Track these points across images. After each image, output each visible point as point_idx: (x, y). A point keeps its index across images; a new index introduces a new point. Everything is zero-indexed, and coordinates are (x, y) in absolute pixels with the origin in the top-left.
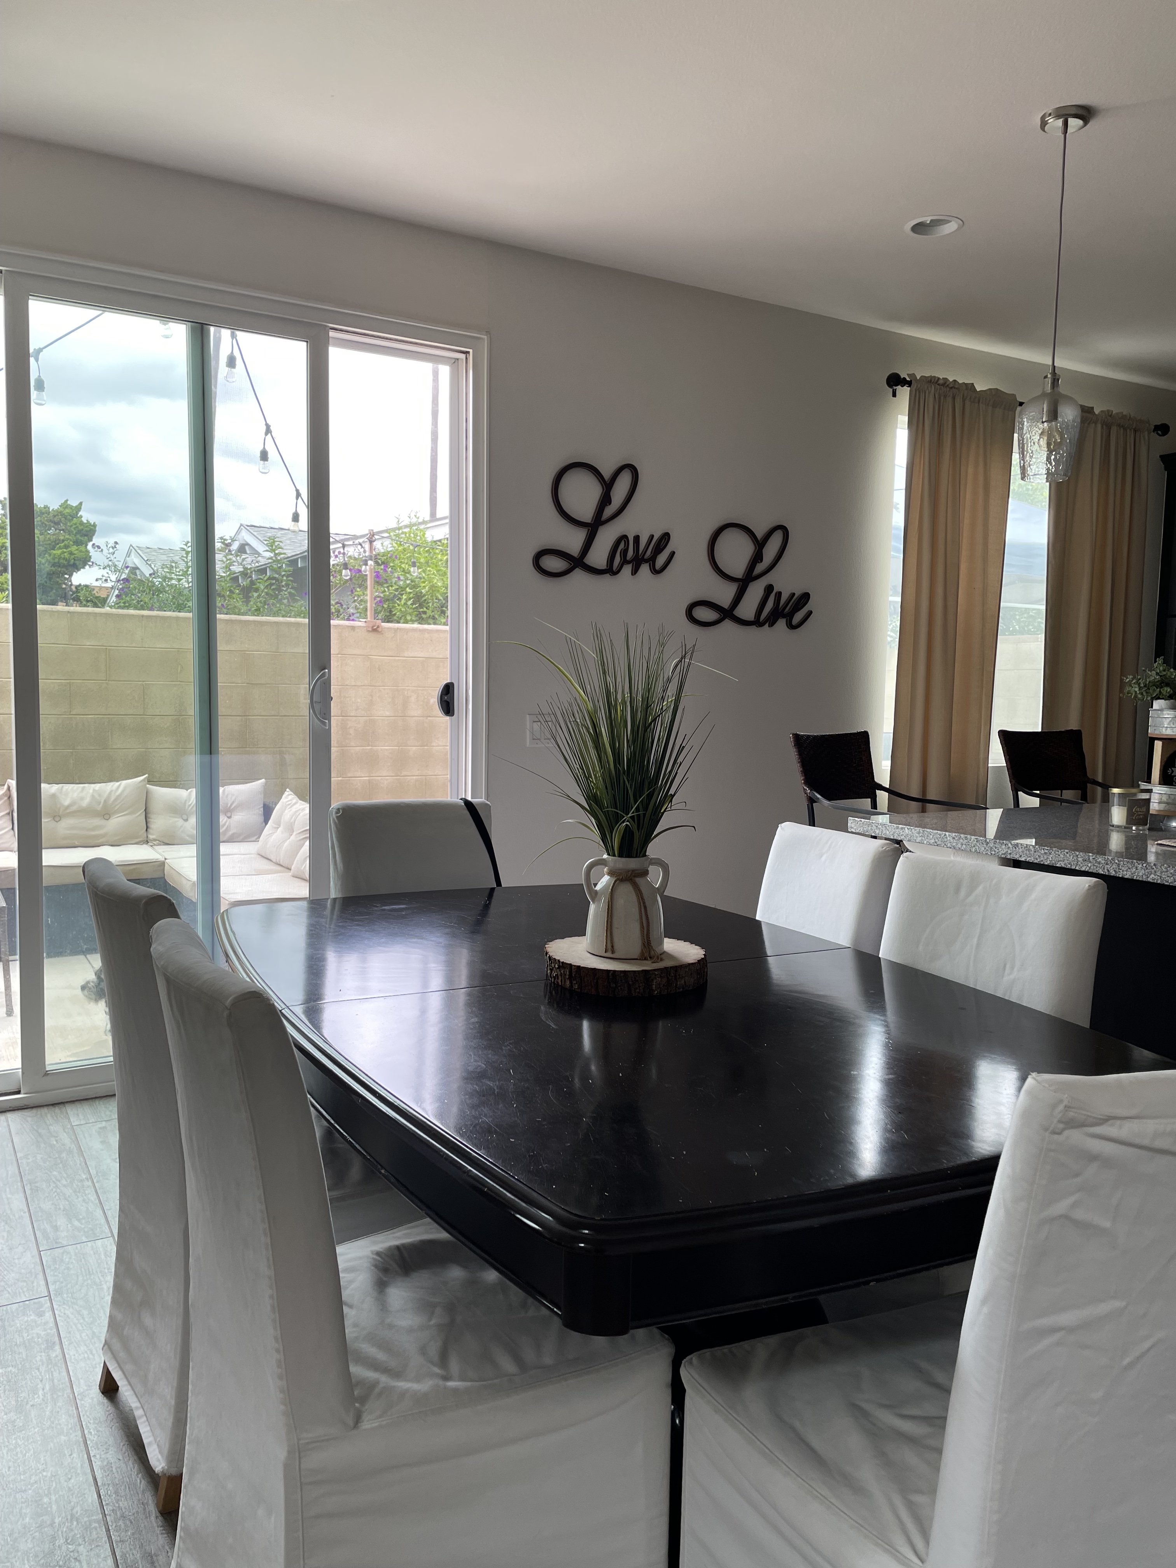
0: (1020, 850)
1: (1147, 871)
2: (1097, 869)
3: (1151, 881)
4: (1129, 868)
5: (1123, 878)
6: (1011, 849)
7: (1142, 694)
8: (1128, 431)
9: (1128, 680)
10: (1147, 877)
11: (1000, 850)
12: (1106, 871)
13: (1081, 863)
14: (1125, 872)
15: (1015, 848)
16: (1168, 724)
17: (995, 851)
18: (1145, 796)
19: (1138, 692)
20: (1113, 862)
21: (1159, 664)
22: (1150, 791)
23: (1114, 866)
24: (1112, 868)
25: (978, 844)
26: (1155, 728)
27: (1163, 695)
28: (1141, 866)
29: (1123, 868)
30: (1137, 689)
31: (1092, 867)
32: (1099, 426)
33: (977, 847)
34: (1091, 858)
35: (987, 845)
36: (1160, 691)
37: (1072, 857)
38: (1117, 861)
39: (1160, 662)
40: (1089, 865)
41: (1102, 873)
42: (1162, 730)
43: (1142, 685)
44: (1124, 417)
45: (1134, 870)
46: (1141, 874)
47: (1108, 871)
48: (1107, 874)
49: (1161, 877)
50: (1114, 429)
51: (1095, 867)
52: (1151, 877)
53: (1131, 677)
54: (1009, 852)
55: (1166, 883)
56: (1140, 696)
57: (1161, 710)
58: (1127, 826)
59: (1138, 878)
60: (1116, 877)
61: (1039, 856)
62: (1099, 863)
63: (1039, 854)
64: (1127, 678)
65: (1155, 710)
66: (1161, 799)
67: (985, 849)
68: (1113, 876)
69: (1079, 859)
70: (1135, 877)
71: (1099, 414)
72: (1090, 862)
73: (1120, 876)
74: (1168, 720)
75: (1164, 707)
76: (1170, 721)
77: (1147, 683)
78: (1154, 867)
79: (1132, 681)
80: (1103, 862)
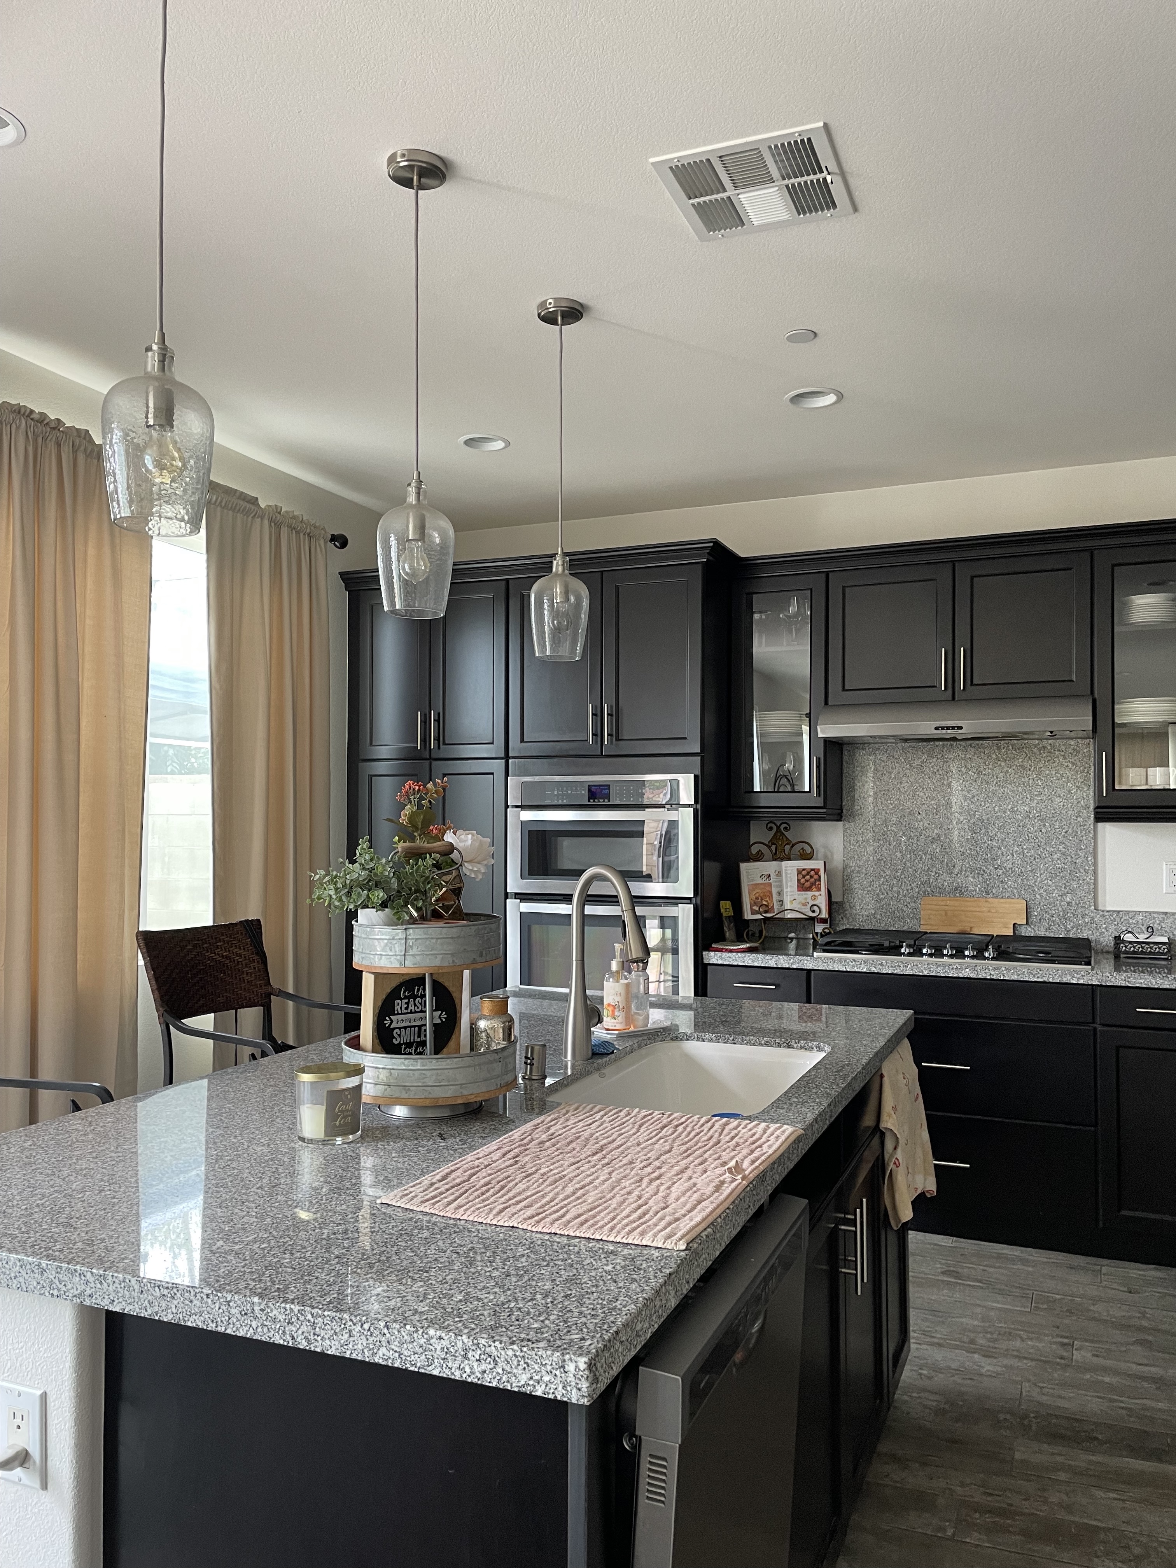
0: (111, 1288)
1: (371, 1339)
2: (271, 1335)
3: (381, 1361)
4: (336, 1334)
5: (323, 1355)
6: (92, 1285)
7: (340, 900)
8: (302, 535)
9: (318, 876)
10: (374, 1354)
11: (70, 1286)
12: (289, 1338)
13: (238, 1320)
14: (328, 1342)
15: (101, 1283)
16: (383, 950)
17: (59, 1290)
18: (352, 1082)
19: (334, 897)
20: (302, 1318)
21: (362, 848)
22: (358, 1070)
23: (304, 1328)
24: (300, 1332)
25: (23, 1273)
26: (363, 955)
27: (373, 903)
28: (358, 1328)
29: (323, 1333)
30: (332, 892)
31: (260, 1329)
32: (266, 522)
33: (22, 1280)
34: (257, 1308)
35: (42, 1274)
36: (368, 896)
37: (217, 1305)
38: (309, 1317)
39: (365, 846)
40: (254, 1324)
41: (281, 1342)
42: (374, 959)
43: (340, 885)
44: (294, 517)
45: (346, 1336)
46: (360, 1347)
47: (293, 1338)
48: (290, 1344)
49: (400, 1354)
50: (284, 531)
51: (265, 1330)
52: (380, 1353)
53: (323, 872)
54: (88, 1292)
55: (412, 1369)
56: (337, 903)
57: (372, 926)
58: (327, 1138)
59: (354, 1356)
60: (310, 1351)
61: (150, 1303)
62: (274, 1320)
63: (150, 1297)
64: (316, 874)
65: (361, 925)
66: (378, 1077)
67: (38, 1283)
68: (304, 1350)
69: (233, 1311)
70: (348, 1352)
71: (265, 508)
72: (256, 1318)
73: (318, 1350)
74: (383, 943)
75: (375, 923)
76: (386, 945)
77: (348, 882)
78: (385, 1331)
79: (324, 879)
80: (281, 1317)
